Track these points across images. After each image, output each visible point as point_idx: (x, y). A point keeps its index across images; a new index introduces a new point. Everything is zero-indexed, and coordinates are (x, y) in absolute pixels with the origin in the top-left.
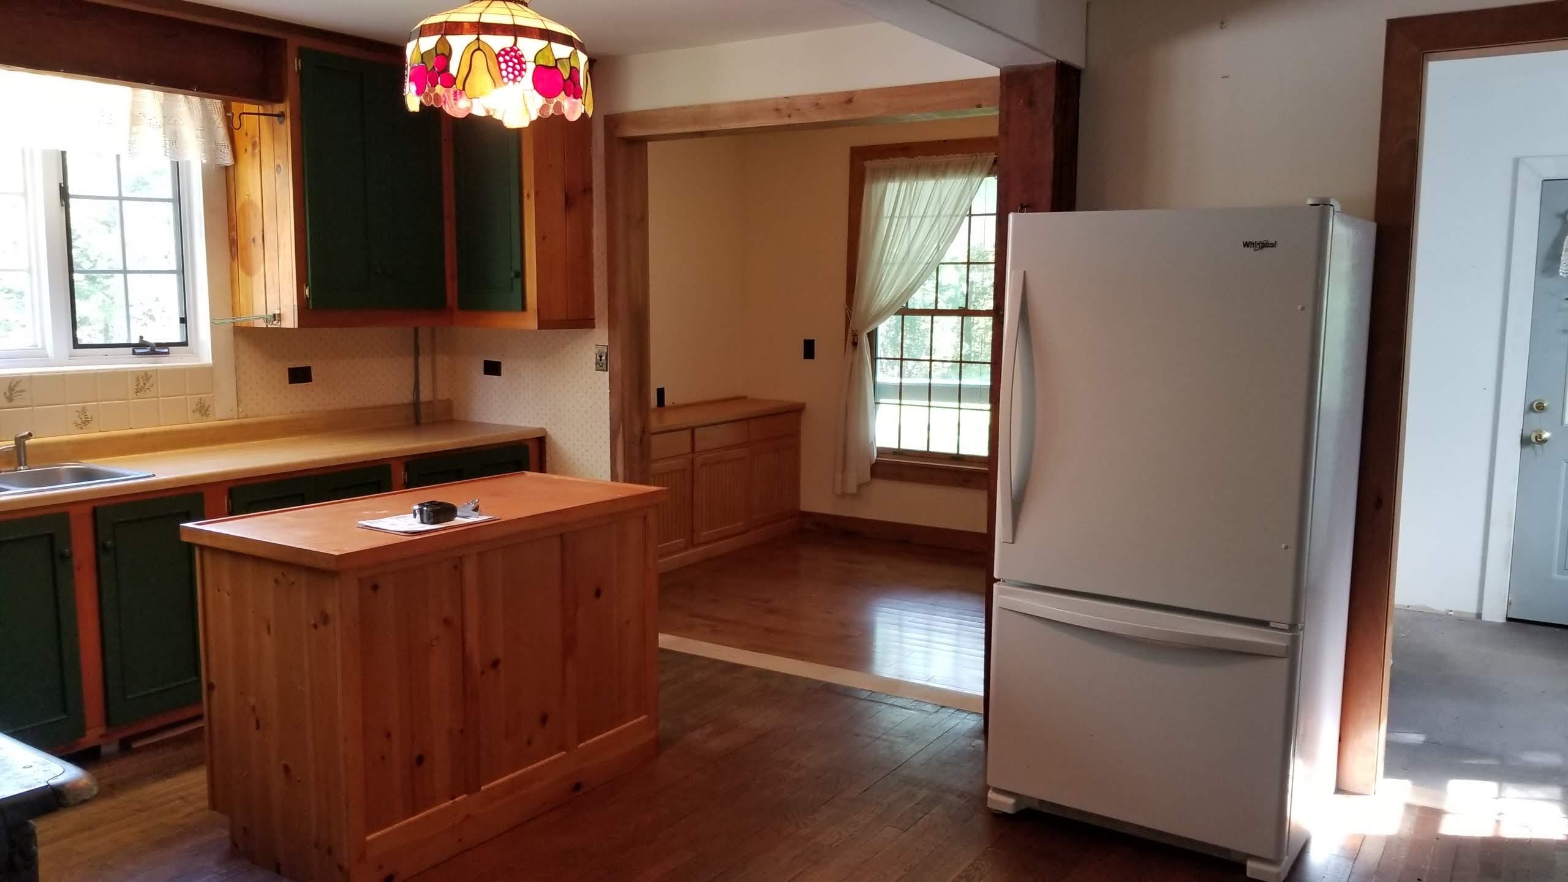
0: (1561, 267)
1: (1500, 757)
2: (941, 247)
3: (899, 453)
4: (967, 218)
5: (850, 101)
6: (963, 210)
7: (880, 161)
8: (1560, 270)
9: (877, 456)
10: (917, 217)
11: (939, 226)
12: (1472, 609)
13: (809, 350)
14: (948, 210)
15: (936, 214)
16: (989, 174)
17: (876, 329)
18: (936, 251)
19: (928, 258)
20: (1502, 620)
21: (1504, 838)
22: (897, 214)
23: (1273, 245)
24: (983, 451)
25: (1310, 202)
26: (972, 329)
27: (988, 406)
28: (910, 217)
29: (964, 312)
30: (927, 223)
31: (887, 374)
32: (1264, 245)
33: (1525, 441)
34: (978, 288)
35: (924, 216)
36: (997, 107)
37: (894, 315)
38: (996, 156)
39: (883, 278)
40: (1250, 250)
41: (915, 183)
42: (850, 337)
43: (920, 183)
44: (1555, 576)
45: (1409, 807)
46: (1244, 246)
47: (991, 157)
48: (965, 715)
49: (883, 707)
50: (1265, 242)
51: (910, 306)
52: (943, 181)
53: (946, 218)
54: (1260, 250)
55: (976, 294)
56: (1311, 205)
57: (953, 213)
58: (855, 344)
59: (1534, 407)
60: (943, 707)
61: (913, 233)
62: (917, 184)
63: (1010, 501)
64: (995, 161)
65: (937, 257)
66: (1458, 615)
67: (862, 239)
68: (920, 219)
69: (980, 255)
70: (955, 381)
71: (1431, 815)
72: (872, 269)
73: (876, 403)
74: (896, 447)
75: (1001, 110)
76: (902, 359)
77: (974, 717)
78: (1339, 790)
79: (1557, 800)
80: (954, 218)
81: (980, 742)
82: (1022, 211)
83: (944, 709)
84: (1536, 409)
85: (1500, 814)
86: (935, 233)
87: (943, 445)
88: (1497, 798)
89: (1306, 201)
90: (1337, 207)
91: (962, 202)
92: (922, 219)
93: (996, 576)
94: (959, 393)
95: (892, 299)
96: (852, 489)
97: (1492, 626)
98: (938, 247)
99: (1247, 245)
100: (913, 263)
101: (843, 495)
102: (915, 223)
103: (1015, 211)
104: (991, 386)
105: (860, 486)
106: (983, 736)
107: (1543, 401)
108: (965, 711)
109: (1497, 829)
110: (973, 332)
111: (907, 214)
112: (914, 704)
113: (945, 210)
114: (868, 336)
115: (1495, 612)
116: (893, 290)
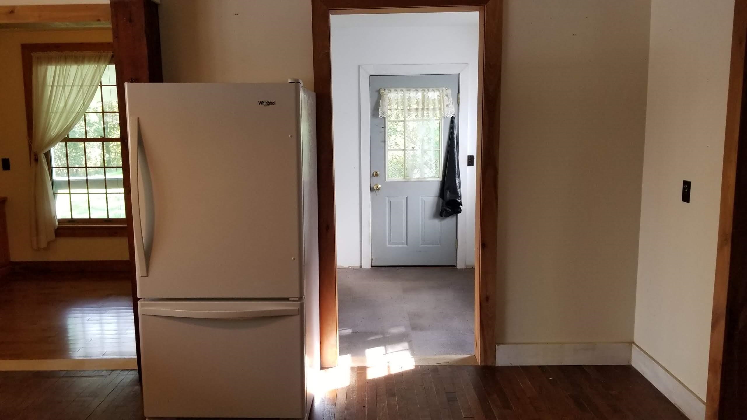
0: (379, 114)
1: (383, 333)
2: (86, 103)
3: (72, 221)
4: (99, 87)
5: (12, 12)
6: (97, 81)
7: (41, 53)
8: (379, 115)
9: (58, 225)
10: (68, 86)
11: (83, 92)
12: (358, 264)
13: (6, 165)
14: (87, 82)
15: (80, 84)
16: (110, 63)
17: (50, 150)
18: (83, 105)
19: (78, 109)
20: (370, 267)
21: (393, 374)
22: (56, 84)
23: (274, 103)
24: (122, 214)
25: (290, 81)
26: (110, 146)
27: (122, 190)
28: (64, 86)
29: (103, 139)
30: (75, 89)
31: (59, 176)
32: (270, 103)
33: (372, 190)
34: (110, 125)
35: (73, 86)
36: (110, 21)
37: (60, 142)
38: (113, 53)
39: (51, 121)
40: (262, 106)
41: (65, 67)
42: (33, 157)
43: (69, 67)
44: (388, 246)
45: (352, 368)
46: (260, 104)
47: (110, 54)
48: (127, 372)
49: (75, 379)
50: (269, 102)
51: (70, 137)
52: (83, 66)
53: (86, 87)
54: (268, 106)
55: (110, 128)
56: (290, 82)
57: (91, 83)
58: (36, 160)
59: (374, 174)
60: (113, 370)
61: (67, 95)
62: (66, 67)
63: (143, 252)
64: (113, 56)
65: (84, 109)
66: (353, 268)
67: (34, 98)
68: (71, 87)
69: (109, 108)
70: (102, 177)
71: (361, 371)
72: (44, 115)
73: (54, 194)
74: (70, 217)
75: (113, 23)
76: (68, 167)
77: (133, 372)
78: (322, 368)
79: (407, 349)
80: (91, 87)
81: (137, 388)
82: (132, 82)
83: (113, 372)
84: (375, 175)
85: (389, 362)
86: (80, 96)
87: (99, 214)
88: (385, 354)
89: (288, 81)
90: (302, 84)
91: (95, 78)
92: (71, 88)
93: (138, 297)
94: (105, 183)
95: (59, 132)
96: (43, 245)
97: (367, 270)
98: (84, 103)
99: (261, 103)
100: (69, 112)
101: (38, 250)
102: (68, 89)
103: (128, 82)
104: (123, 178)
105: (49, 243)
106: (139, 384)
107: (377, 171)
108: (127, 370)
109: (389, 370)
110: (110, 148)
111: (62, 84)
112: (95, 372)
113: (86, 81)
114: (45, 155)
115: (367, 265)
116: (57, 128)
